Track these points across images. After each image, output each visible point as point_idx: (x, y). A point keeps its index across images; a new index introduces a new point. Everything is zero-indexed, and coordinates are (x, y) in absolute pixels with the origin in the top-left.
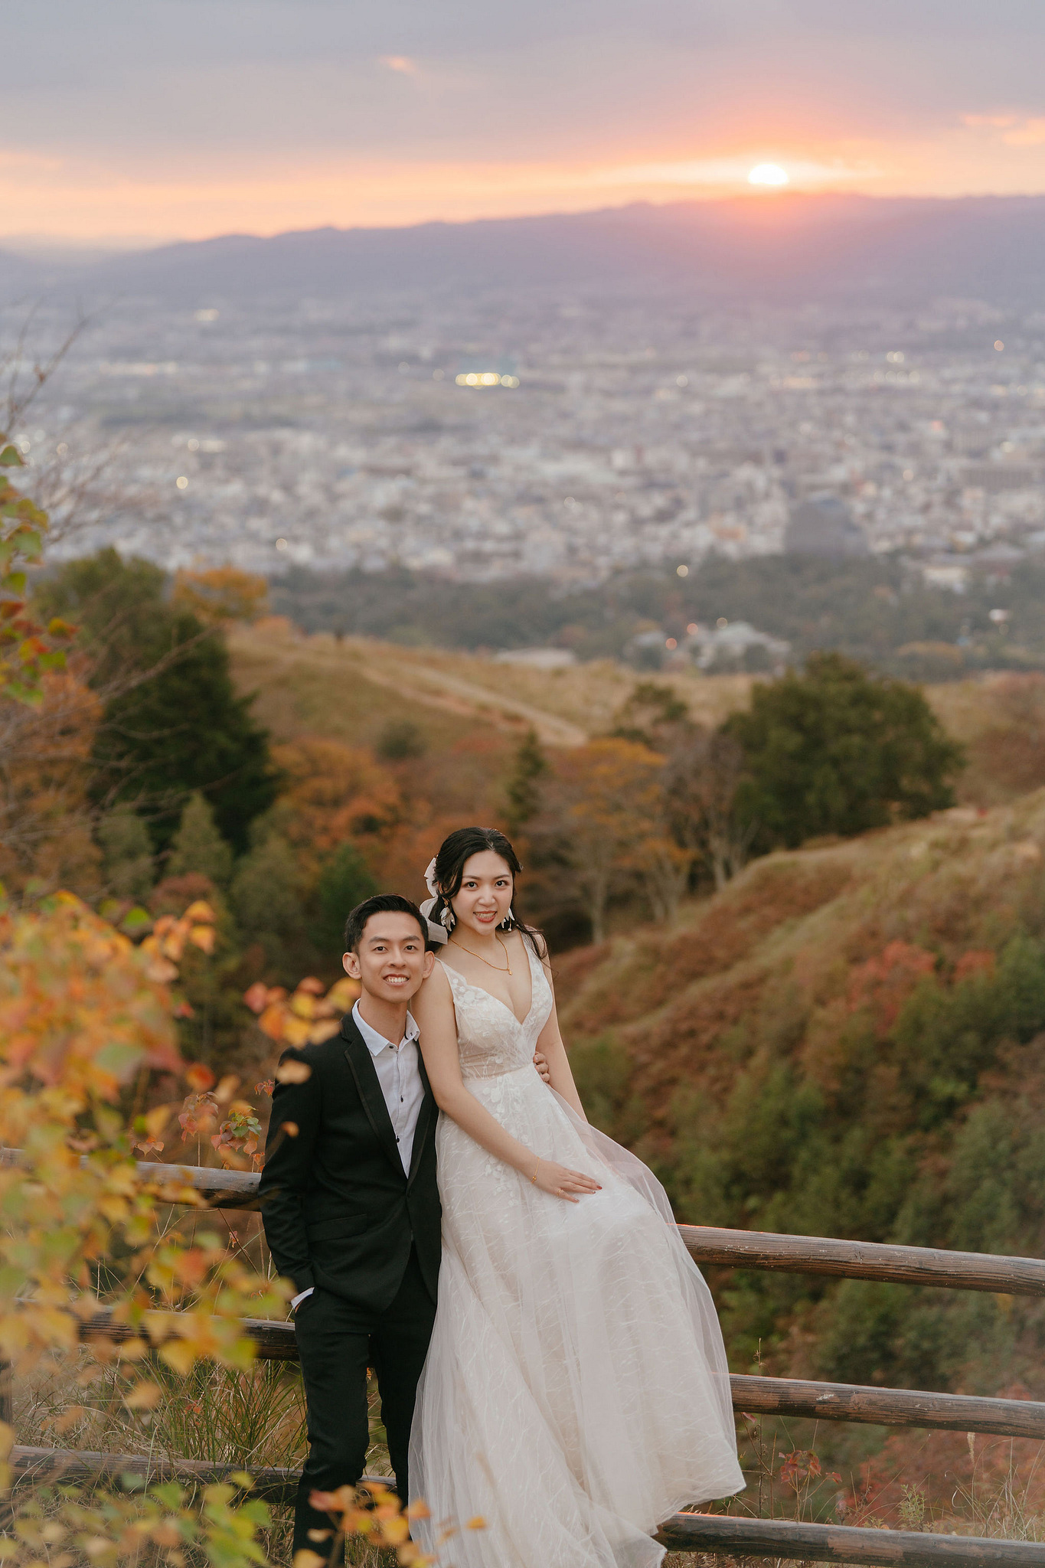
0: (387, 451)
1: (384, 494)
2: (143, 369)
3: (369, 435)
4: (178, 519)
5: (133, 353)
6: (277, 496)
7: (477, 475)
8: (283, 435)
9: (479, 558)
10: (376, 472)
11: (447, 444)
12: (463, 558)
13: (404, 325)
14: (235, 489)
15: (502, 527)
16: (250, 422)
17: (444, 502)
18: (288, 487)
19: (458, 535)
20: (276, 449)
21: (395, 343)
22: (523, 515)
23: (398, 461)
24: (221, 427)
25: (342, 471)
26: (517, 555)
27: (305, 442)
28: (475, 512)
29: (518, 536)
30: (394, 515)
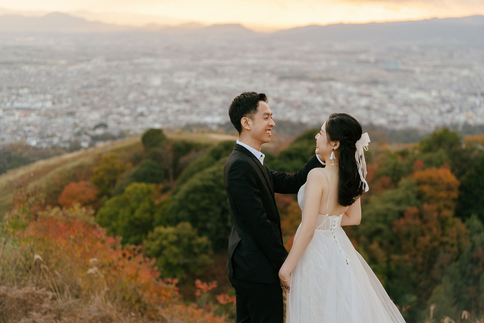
0: (364, 89)
1: (364, 102)
2: (288, 63)
3: (357, 84)
4: (304, 107)
5: (285, 58)
6: (332, 102)
7: (391, 97)
8: (333, 83)
9: (396, 122)
10: (361, 95)
11: (381, 87)
12: (390, 122)
13: (365, 51)
14: (319, 99)
15: (400, 113)
16: (322, 79)
17: (381, 105)
18: (335, 99)
19: (388, 115)
20: (330, 87)
21: (363, 57)
22: (406, 109)
23: (367, 92)
24: (313, 80)
25: (350, 94)
26: (406, 121)
27: (338, 86)
28: (392, 108)
29: (406, 116)
30: (368, 108)
